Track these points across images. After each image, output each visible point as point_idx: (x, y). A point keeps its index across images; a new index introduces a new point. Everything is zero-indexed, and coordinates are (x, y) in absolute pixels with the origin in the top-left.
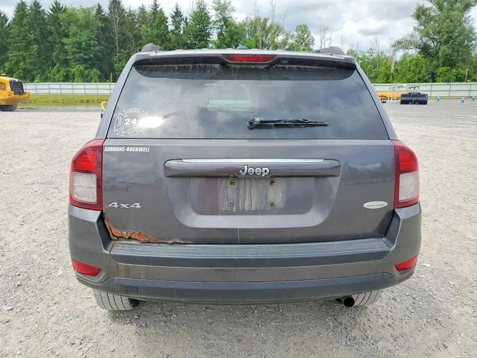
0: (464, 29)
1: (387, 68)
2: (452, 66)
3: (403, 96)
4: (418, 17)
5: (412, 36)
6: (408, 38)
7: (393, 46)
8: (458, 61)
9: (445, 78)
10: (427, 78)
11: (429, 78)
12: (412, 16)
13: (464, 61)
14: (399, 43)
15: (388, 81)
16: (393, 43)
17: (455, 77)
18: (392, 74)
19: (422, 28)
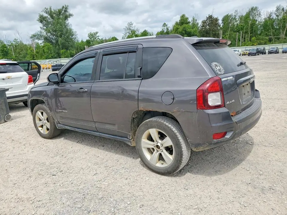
0: (67, 30)
1: (31, 51)
2: (67, 49)
3: (52, 66)
4: (41, 22)
5: (41, 32)
6: (39, 33)
7: (31, 38)
8: (69, 46)
9: (65, 56)
10: (56, 56)
11: (57, 56)
12: (38, 20)
13: (72, 46)
14: (34, 36)
15: (34, 59)
16: (31, 36)
17: (70, 55)
18: (35, 54)
19: (45, 28)
